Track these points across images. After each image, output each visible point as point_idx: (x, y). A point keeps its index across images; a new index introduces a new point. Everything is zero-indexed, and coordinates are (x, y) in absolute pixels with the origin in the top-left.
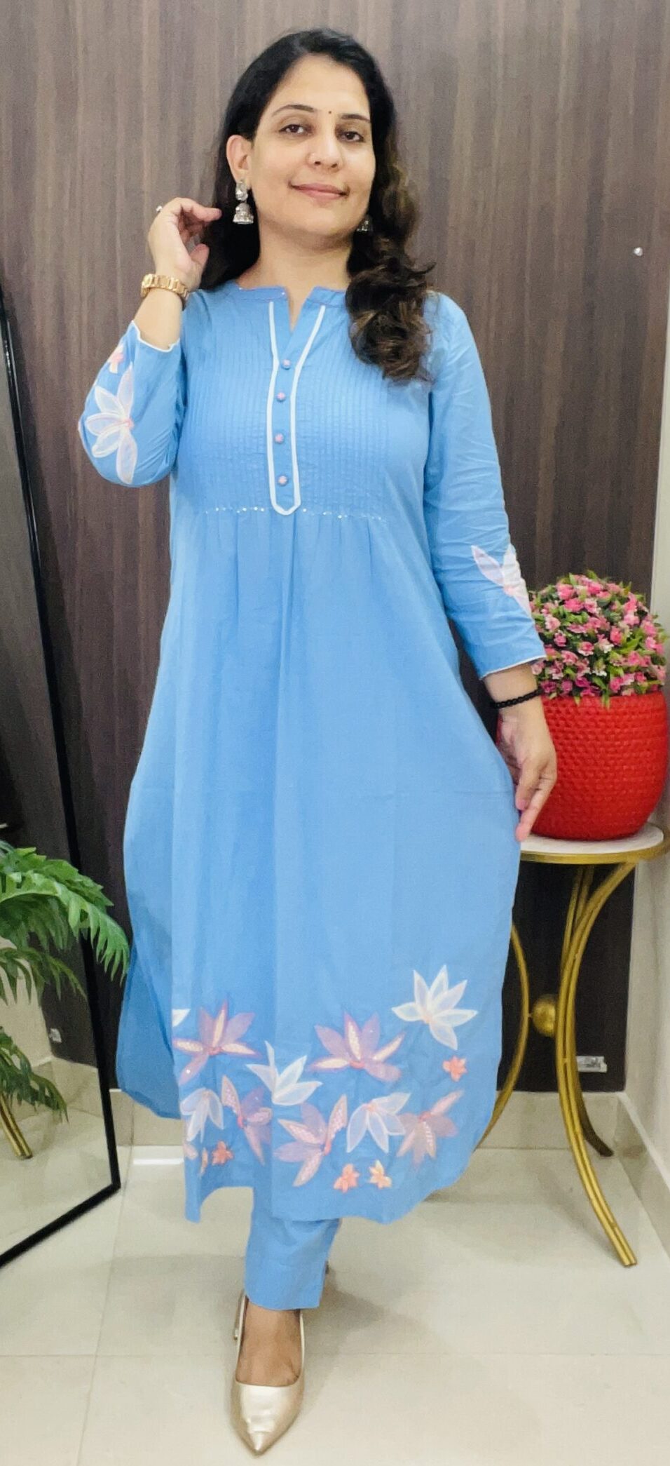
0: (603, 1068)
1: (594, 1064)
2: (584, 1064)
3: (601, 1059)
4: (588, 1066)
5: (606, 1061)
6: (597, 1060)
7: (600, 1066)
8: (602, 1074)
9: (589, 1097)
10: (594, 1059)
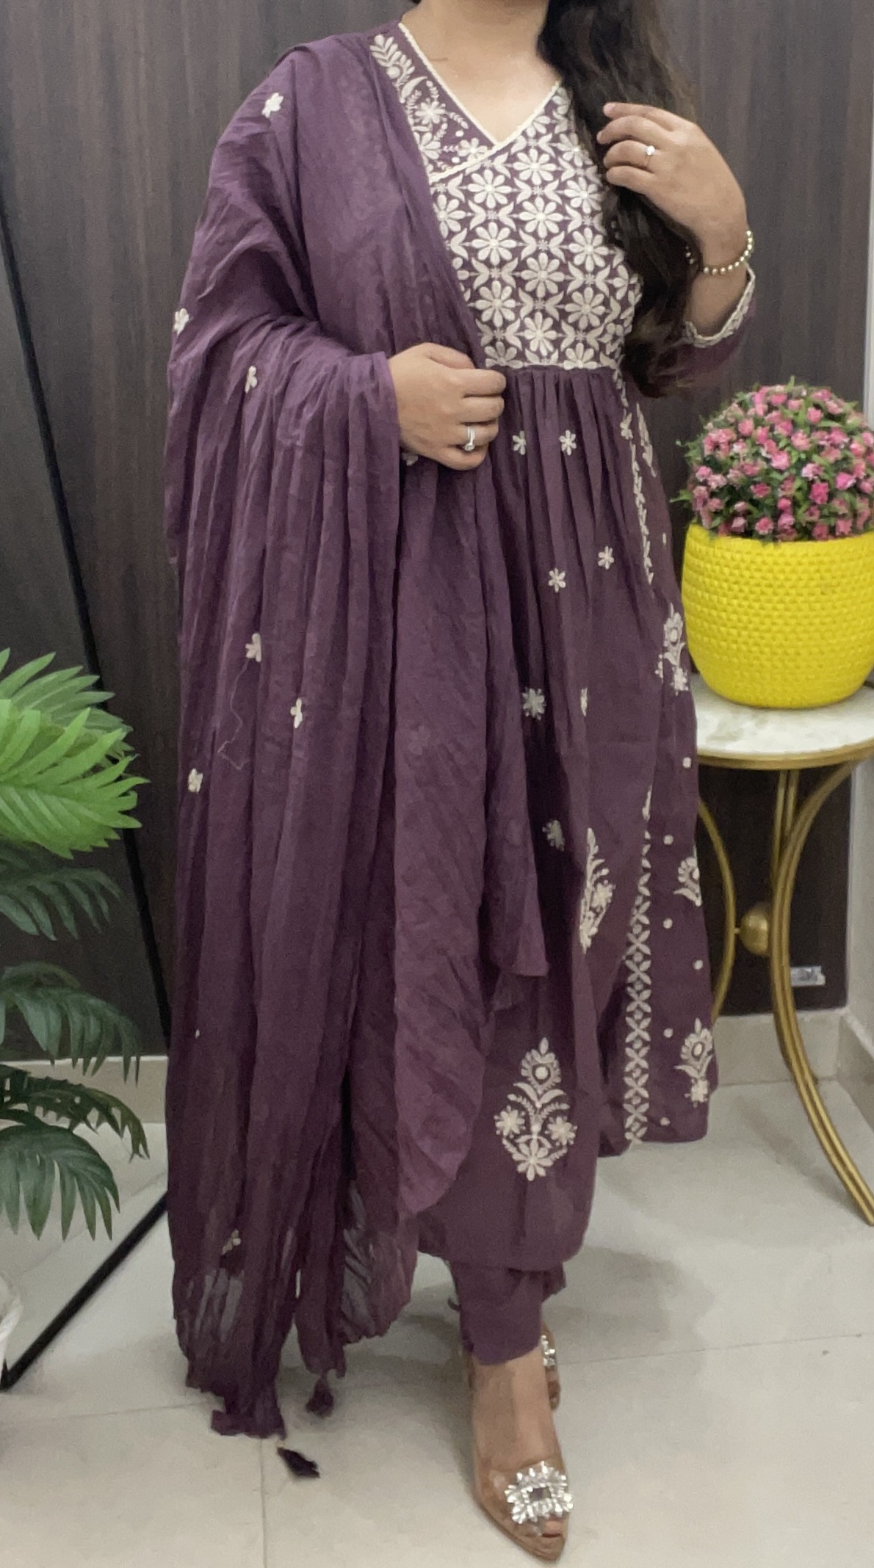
0: (821, 980)
1: (809, 976)
2: (797, 976)
3: (817, 970)
4: (802, 979)
5: (823, 972)
6: (813, 971)
7: (816, 979)
8: (819, 988)
9: (807, 1017)
10: (809, 970)
